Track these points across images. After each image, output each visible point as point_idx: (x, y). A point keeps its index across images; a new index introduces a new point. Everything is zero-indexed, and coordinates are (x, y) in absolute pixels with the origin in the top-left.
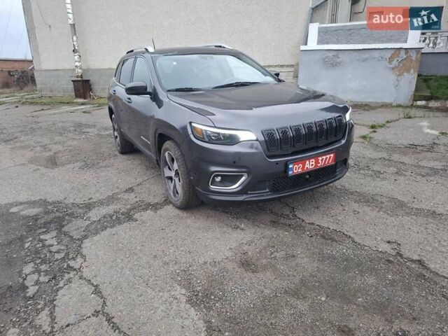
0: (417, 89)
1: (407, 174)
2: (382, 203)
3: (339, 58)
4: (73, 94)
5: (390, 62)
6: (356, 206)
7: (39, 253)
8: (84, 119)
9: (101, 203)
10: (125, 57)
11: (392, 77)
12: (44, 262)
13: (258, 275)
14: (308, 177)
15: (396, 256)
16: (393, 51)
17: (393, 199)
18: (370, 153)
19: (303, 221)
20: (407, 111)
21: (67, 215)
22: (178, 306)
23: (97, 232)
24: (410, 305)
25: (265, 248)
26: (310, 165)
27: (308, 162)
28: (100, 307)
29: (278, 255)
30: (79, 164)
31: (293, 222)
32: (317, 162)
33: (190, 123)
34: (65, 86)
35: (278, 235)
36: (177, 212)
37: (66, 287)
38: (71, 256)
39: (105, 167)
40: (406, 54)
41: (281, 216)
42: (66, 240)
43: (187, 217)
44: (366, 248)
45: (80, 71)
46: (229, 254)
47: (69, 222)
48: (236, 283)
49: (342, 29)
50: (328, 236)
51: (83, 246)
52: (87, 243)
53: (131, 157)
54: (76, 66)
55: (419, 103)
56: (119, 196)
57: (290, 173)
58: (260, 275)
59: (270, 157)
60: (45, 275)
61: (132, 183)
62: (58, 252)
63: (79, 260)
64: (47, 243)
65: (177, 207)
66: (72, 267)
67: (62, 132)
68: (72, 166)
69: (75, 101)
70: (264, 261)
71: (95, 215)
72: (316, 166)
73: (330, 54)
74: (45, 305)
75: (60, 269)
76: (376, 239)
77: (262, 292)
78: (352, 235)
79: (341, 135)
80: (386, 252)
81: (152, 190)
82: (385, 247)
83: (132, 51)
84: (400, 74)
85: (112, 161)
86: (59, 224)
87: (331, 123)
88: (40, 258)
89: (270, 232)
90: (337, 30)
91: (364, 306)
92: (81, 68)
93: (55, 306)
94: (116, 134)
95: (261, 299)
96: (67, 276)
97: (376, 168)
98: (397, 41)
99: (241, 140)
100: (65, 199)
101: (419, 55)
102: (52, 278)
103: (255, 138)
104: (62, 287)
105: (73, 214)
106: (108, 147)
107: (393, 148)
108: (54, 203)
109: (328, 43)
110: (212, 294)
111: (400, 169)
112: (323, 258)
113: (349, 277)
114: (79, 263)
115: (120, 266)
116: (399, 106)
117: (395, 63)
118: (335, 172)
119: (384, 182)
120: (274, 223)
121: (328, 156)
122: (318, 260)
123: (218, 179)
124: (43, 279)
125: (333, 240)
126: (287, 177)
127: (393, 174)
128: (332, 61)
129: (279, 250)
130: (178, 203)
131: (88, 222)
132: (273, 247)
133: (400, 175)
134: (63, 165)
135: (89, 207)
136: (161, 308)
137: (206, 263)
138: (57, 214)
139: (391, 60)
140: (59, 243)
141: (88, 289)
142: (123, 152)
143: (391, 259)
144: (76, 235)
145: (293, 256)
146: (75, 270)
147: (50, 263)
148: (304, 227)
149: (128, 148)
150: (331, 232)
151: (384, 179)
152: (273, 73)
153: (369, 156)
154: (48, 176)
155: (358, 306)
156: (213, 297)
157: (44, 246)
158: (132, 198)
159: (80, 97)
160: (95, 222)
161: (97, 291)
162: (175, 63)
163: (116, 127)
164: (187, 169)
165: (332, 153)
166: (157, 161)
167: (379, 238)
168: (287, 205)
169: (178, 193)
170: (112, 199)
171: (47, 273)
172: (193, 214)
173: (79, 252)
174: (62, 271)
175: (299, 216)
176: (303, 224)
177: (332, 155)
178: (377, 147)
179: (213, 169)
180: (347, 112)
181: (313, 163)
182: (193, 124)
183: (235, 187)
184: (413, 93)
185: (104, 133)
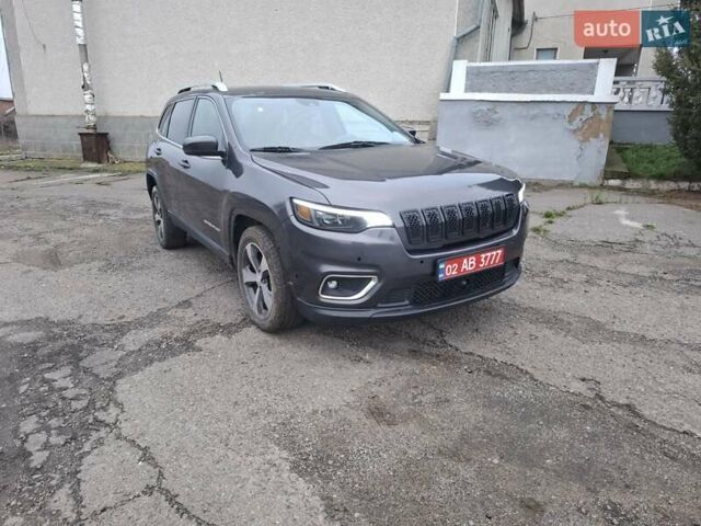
0: (609, 162)
1: (602, 283)
2: (569, 323)
3: (496, 113)
4: (80, 154)
5: (570, 122)
6: (532, 328)
7: (45, 401)
8: (99, 194)
9: (140, 324)
10: (176, 98)
11: (573, 144)
12: (54, 414)
13: (396, 428)
14: (465, 283)
15: (594, 399)
16: (574, 106)
17: (583, 319)
18: (547, 253)
19: (457, 350)
20: (597, 192)
21: (86, 341)
22: (279, 476)
23: (136, 368)
24: (619, 467)
25: (404, 389)
26: (469, 265)
27: (465, 261)
28: (154, 480)
29: (424, 399)
30: (96, 264)
31: (442, 351)
32: (479, 262)
33: (291, 198)
34: (67, 142)
35: (422, 370)
36: (263, 336)
37: (96, 451)
38: (98, 405)
39: (141, 268)
40: (593, 110)
41: (424, 343)
42: (87, 380)
43: (281, 345)
44: (551, 388)
45: (92, 118)
46: (351, 398)
47: (91, 352)
48: (364, 441)
49: (501, 70)
50: (495, 372)
51: (118, 389)
52: (123, 385)
53: (181, 253)
54: (87, 111)
55: (613, 182)
56: (169, 313)
57: (441, 276)
58: (400, 428)
59: (412, 252)
60: (59, 435)
61: (187, 294)
62: (76, 398)
63: (113, 411)
64: (57, 385)
65: (264, 330)
66: (101, 422)
67: (66, 212)
68: (85, 266)
69: (83, 165)
70: (404, 408)
71: (132, 341)
72: (477, 266)
73: (484, 107)
74: (63, 480)
75: (82, 425)
76: (564, 375)
77: (405, 453)
78: (529, 370)
79: (512, 223)
80: (580, 394)
81: (220, 304)
82: (577, 387)
83: (189, 89)
84: (586, 140)
85: (152, 259)
86: (74, 355)
87: (498, 204)
88: (47, 408)
89: (409, 366)
90: (493, 71)
91: (555, 471)
92: (94, 115)
93: (79, 481)
94: (158, 217)
95: (404, 463)
96: (95, 435)
97: (556, 274)
98: (580, 91)
99: (368, 226)
100: (80, 317)
101: (611, 113)
102: (71, 439)
103: (390, 223)
104: (89, 453)
105: (95, 340)
106: (142, 239)
107: (577, 246)
108: (63, 323)
109: (480, 91)
110: (329, 457)
111: (591, 277)
112: (490, 403)
113: (530, 431)
114: (114, 414)
115: (181, 418)
116: (583, 186)
117: (577, 123)
118: (503, 276)
119: (569, 295)
120: (414, 353)
121: (494, 253)
122: (484, 406)
123: (333, 285)
124: (56, 440)
125: (504, 377)
126: (435, 282)
127: (581, 283)
128: (486, 117)
129: (425, 392)
130: (267, 324)
131: (120, 353)
132: (416, 387)
133: (592, 285)
134: (71, 265)
135: (120, 329)
136: (252, 479)
137: (317, 412)
138: (69, 341)
139: (571, 118)
140: (76, 386)
141: (131, 455)
142: (169, 246)
143: (588, 403)
144: (103, 372)
145: (448, 401)
146: (107, 425)
147: (65, 415)
148: (459, 359)
149: (178, 240)
150: (499, 365)
151: (570, 290)
152: (407, 130)
153: (546, 257)
154: (48, 281)
155: (547, 470)
156: (330, 462)
157: (52, 390)
158: (189, 316)
159: (92, 161)
160: (133, 352)
161: (147, 456)
162: (260, 110)
163: (159, 206)
164: (283, 268)
165: (498, 249)
166: (231, 259)
167: (569, 374)
168: (432, 327)
169: (265, 307)
170: (156, 318)
171: (61, 431)
172: (289, 339)
173: (111, 399)
174: (87, 429)
175: (450, 342)
176: (457, 354)
177: (500, 252)
178: (555, 244)
179: (326, 268)
180: (519, 189)
181: (474, 262)
182: (295, 201)
183: (359, 296)
184: (602, 168)
185: (135, 217)
